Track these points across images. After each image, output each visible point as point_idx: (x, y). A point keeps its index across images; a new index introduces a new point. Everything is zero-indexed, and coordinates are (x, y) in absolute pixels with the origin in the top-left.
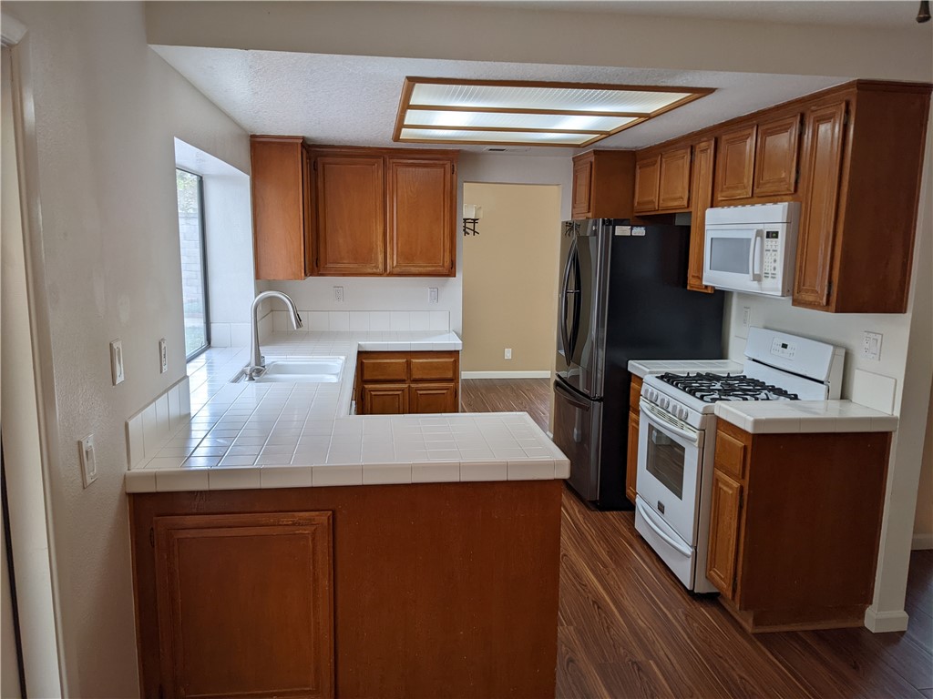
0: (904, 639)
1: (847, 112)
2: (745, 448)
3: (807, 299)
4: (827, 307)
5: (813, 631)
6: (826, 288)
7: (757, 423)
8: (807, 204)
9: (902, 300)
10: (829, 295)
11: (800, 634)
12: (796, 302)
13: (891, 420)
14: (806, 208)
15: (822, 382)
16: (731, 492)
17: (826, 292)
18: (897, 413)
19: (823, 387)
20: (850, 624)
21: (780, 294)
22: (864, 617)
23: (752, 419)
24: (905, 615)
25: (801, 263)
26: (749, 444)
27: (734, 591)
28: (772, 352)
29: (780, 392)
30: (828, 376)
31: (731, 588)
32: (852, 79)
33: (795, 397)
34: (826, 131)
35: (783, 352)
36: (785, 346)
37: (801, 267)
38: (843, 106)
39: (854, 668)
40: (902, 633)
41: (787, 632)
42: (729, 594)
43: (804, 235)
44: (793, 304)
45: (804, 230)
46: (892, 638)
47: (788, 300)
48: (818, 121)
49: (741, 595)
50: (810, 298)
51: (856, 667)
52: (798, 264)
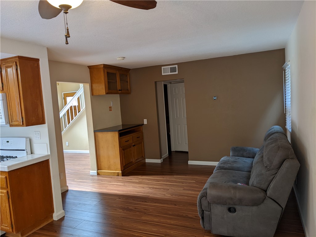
0: (65, 218)
1: (16, 65)
2: (6, 177)
3: (15, 124)
4: (23, 125)
5: (40, 229)
6: (21, 119)
7: (9, 167)
8: (8, 94)
9: (44, 120)
10: (23, 121)
11: (36, 232)
12: (11, 126)
13: (48, 156)
14: (8, 95)
15: (24, 150)
16: (3, 195)
17: (22, 121)
18: (49, 153)
19: (25, 151)
20: (50, 221)
21: (5, 124)
22: (53, 218)
23: (7, 166)
24: (64, 211)
25: (11, 113)
26: (7, 176)
27: (12, 228)
28: (4, 145)
29: (10, 157)
30: (26, 147)
31: (11, 228)
32: (16, 55)
33: (16, 157)
34: (10, 70)
35: (8, 144)
36: (8, 142)
37: (11, 114)
38: (15, 63)
39: (55, 232)
40: (64, 217)
41: (33, 233)
42: (11, 230)
43: (9, 103)
44: (10, 127)
45: (9, 102)
46: (62, 219)
47: (8, 125)
48: (7, 67)
49: (15, 229)
50: (16, 123)
51: (56, 232)
52: (9, 113)
